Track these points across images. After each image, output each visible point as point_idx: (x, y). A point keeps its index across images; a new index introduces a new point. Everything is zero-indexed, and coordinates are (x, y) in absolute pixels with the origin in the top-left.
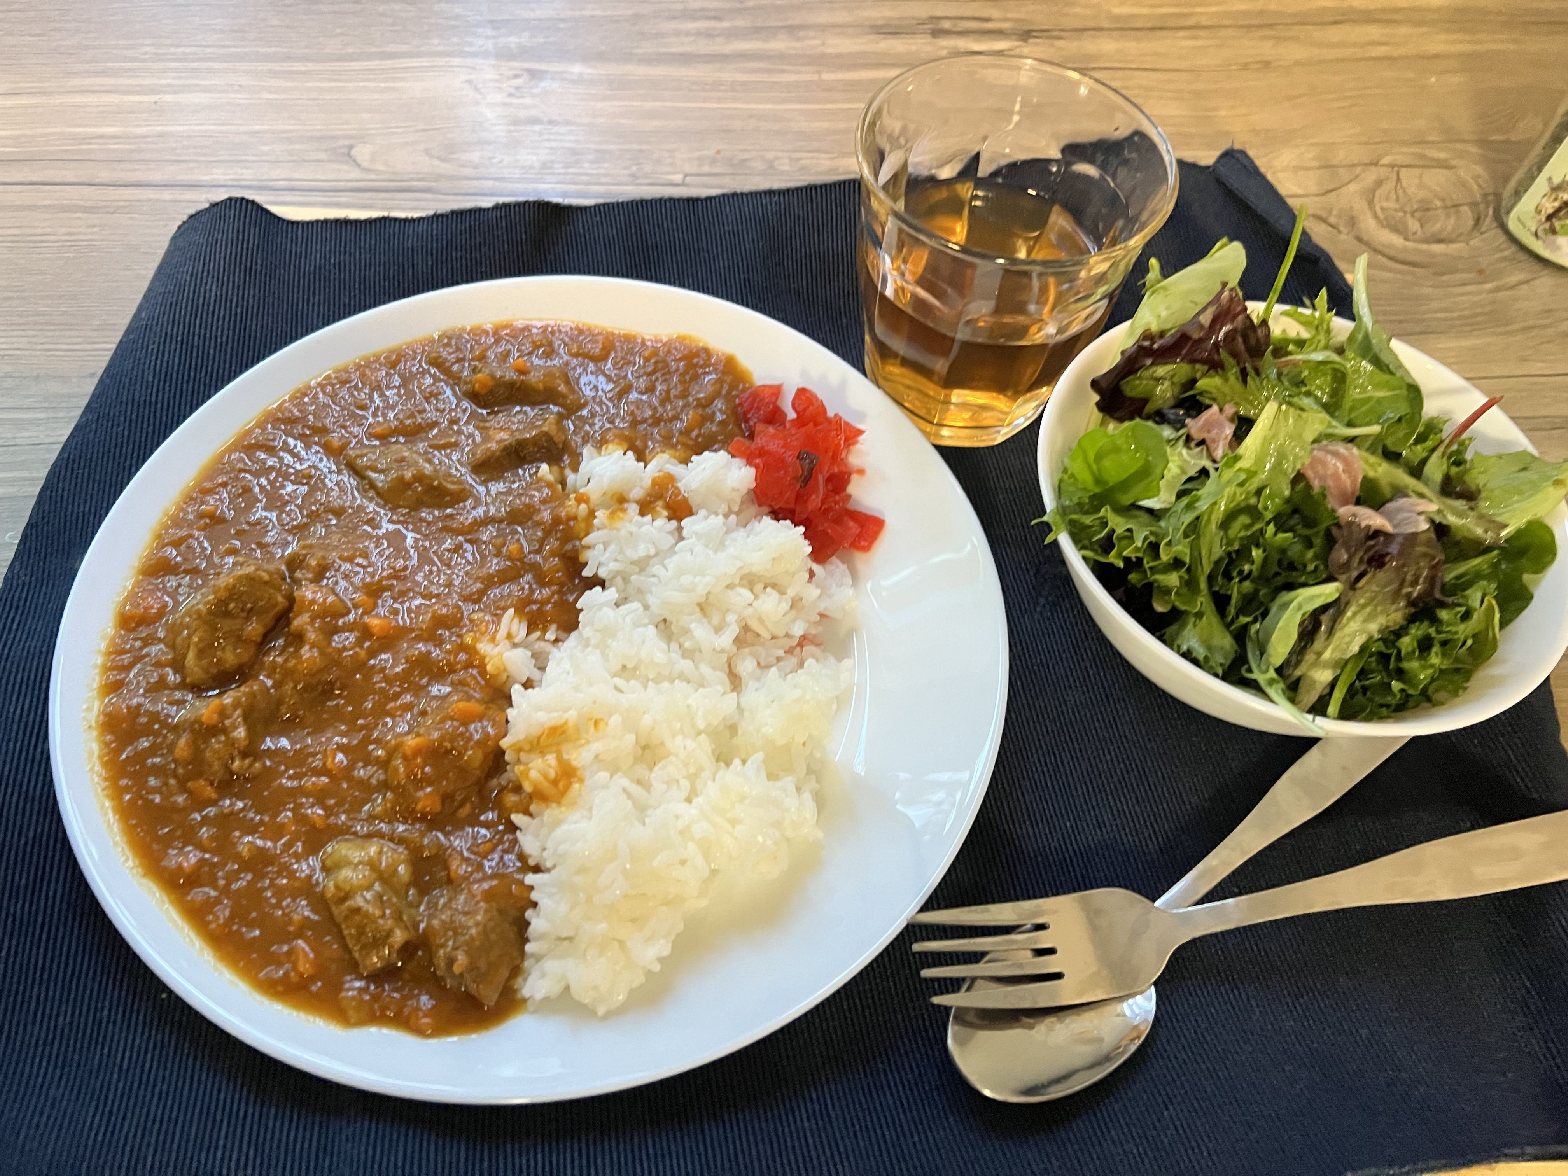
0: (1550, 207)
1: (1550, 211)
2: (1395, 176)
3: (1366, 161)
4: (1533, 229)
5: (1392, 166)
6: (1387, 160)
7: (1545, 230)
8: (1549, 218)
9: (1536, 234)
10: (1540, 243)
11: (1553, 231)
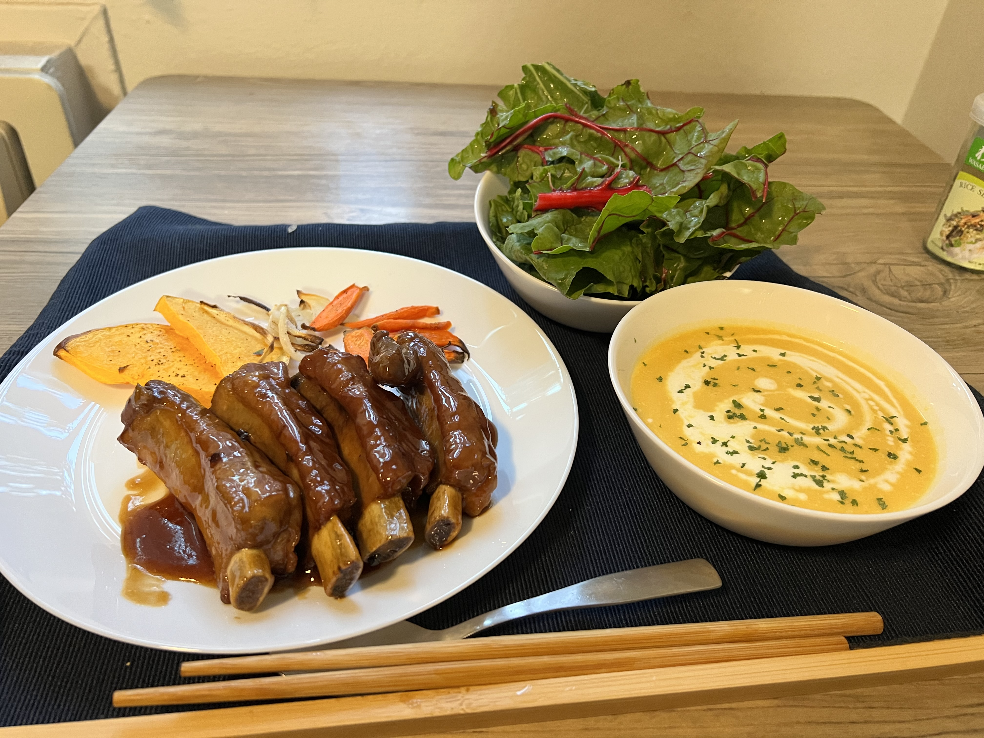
0: (947, 230)
1: (948, 233)
2: (888, 270)
3: (868, 261)
4: (940, 245)
5: (885, 264)
6: (881, 261)
7: (947, 244)
8: (948, 237)
9: (942, 248)
10: (945, 253)
11: (952, 245)
